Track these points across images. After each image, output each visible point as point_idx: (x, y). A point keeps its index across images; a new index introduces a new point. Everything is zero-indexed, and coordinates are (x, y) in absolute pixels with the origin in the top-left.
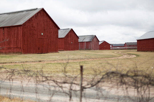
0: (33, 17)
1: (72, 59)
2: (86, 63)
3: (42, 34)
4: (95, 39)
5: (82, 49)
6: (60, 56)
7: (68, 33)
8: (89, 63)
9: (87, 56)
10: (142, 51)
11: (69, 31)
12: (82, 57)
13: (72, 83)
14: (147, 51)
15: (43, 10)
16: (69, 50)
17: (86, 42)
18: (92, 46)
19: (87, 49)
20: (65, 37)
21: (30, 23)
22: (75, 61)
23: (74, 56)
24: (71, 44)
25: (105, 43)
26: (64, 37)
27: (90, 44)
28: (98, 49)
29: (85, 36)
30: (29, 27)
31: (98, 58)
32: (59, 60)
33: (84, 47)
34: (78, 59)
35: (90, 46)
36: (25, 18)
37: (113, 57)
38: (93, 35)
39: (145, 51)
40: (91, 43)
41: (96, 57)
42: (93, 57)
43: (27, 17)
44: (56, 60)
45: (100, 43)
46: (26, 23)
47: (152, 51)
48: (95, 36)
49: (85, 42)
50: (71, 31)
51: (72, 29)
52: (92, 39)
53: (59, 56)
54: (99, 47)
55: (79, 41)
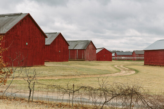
0: (17, 24)
1: (62, 76)
2: (77, 81)
3: (27, 44)
4: (91, 46)
5: (73, 59)
6: (50, 72)
7: (55, 39)
8: (79, 81)
9: (78, 71)
10: (150, 65)
11: (56, 36)
12: (72, 73)
13: (70, 90)
14: (155, 66)
15: (29, 16)
16: (56, 61)
17: (78, 50)
18: (86, 55)
19: (79, 59)
20: (52, 43)
21: (13, 31)
22: (66, 78)
23: (64, 71)
24: (59, 53)
25: (104, 51)
26: (50, 44)
27: (83, 53)
28: (94, 60)
29: (77, 41)
30: (12, 36)
31: (90, 75)
32: (50, 76)
33: (76, 57)
34: (69, 75)
35: (83, 56)
36: (8, 25)
37: (107, 74)
38: (88, 41)
39: (153, 65)
40: (85, 51)
41: (88, 74)
42: (85, 73)
43: (10, 24)
44: (46, 76)
45: (97, 51)
46: (9, 31)
47: (161, 66)
48: (91, 41)
49: (76, 50)
50: (58, 36)
51: (60, 34)
52: (86, 46)
53: (47, 71)
54: (95, 57)
55: (69, 49)
